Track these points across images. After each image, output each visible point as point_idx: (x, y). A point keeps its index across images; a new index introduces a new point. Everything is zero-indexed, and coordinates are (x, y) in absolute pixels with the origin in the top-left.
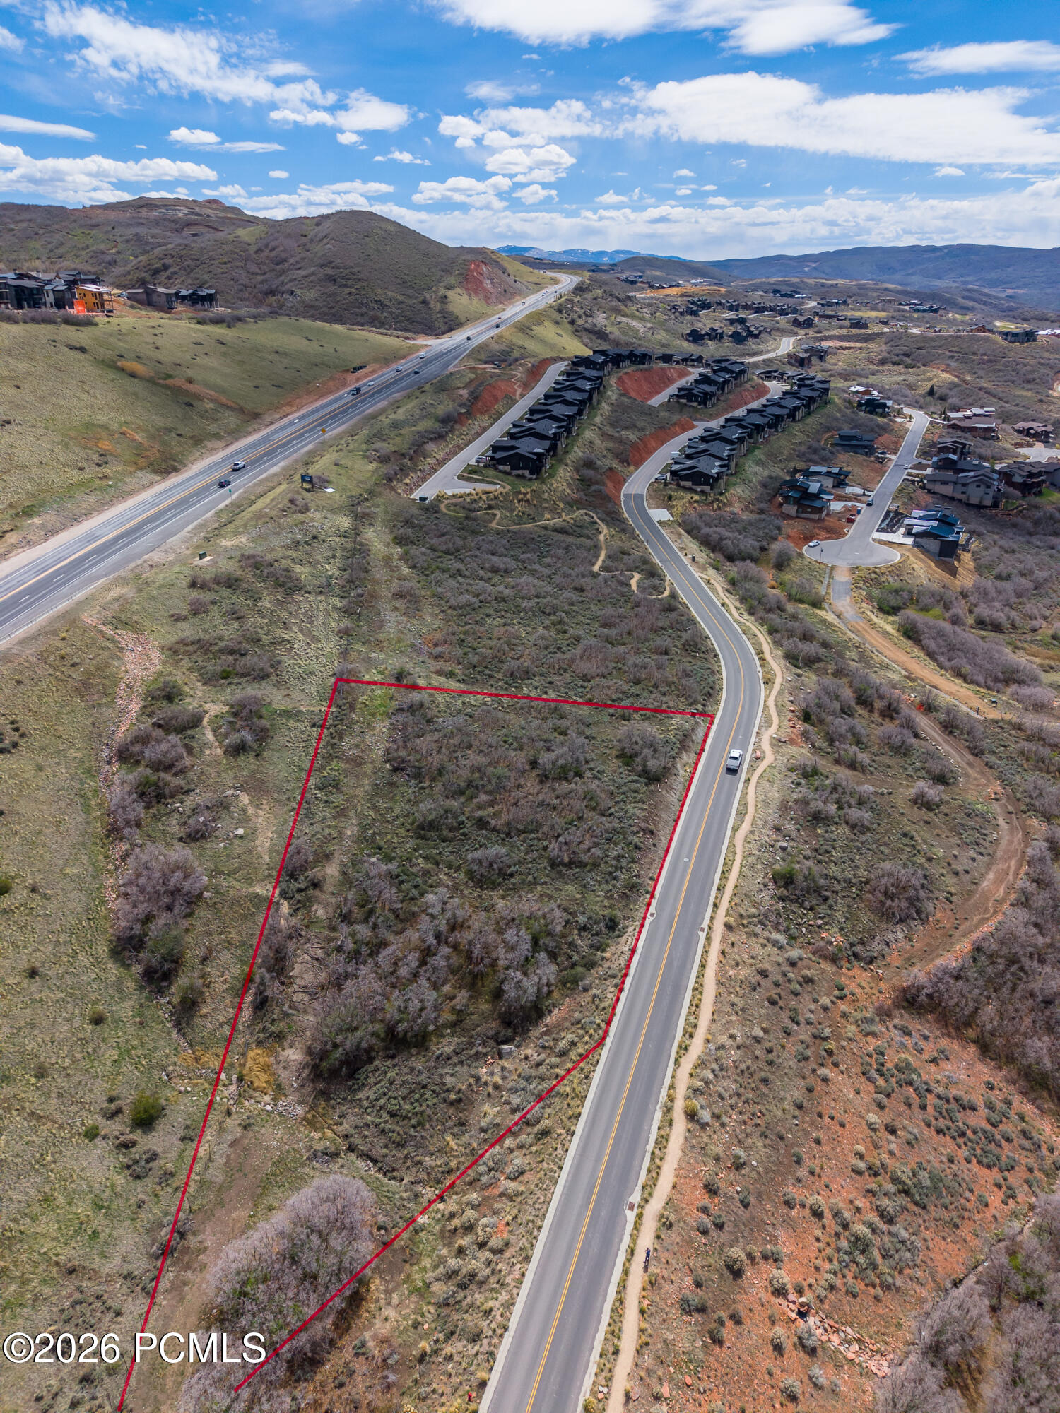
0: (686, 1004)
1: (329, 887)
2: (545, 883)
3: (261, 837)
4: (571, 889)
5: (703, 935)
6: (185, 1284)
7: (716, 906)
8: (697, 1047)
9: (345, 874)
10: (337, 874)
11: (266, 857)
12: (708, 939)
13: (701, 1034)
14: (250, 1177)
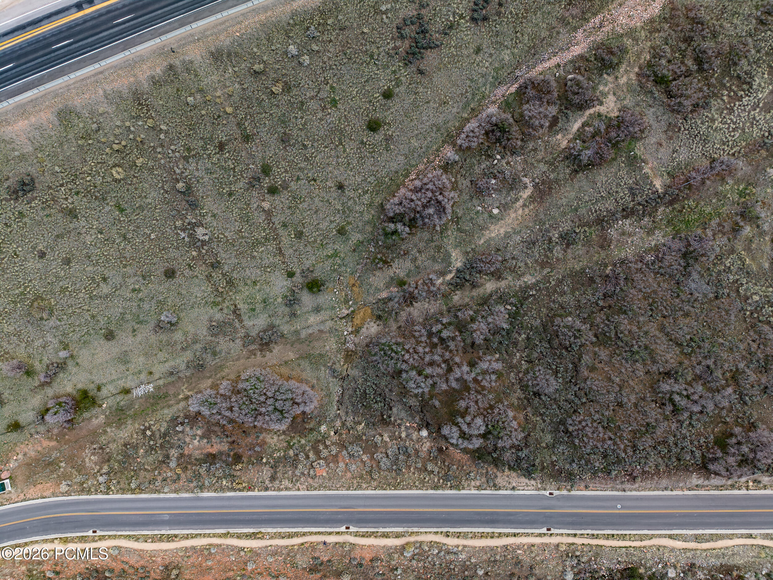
0: (481, 530)
1: (475, 293)
2: (544, 421)
3: (497, 227)
4: (548, 438)
5: (544, 530)
6: (255, 355)
7: (575, 535)
8: (451, 542)
9: (491, 295)
10: (489, 291)
11: (482, 241)
12: (540, 535)
13: (461, 542)
14: (309, 348)
